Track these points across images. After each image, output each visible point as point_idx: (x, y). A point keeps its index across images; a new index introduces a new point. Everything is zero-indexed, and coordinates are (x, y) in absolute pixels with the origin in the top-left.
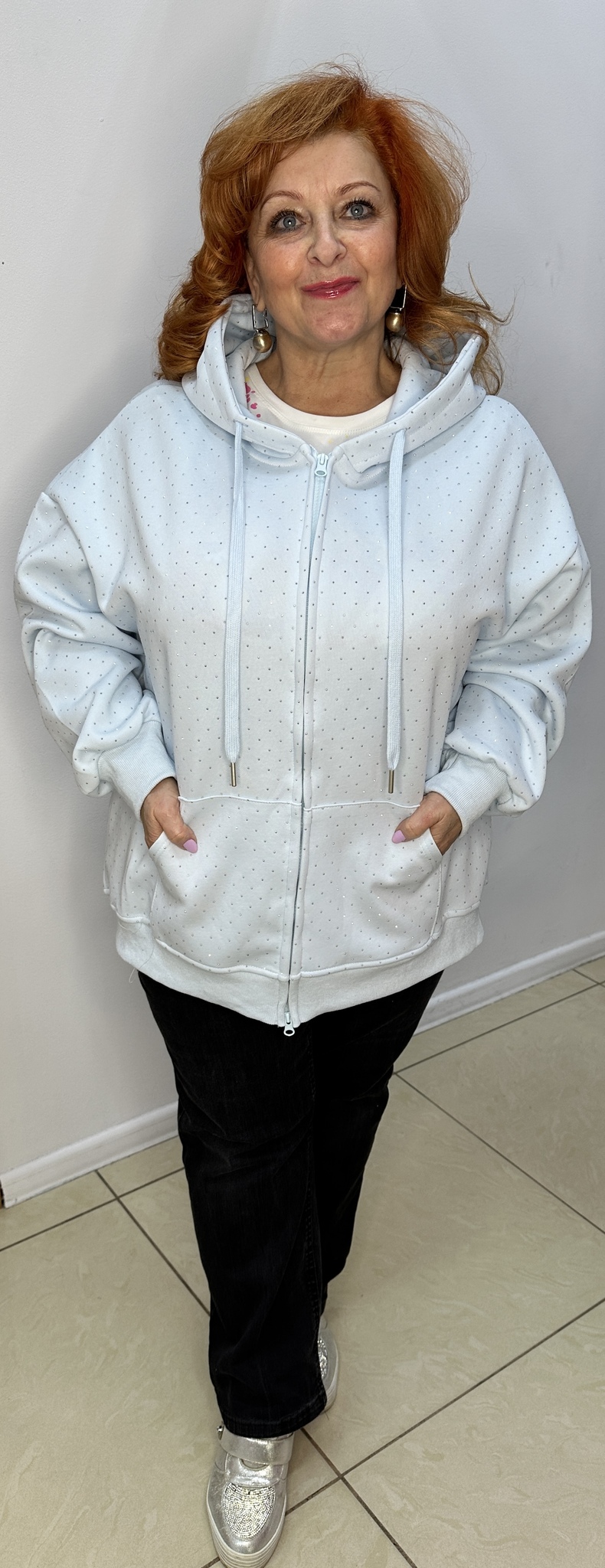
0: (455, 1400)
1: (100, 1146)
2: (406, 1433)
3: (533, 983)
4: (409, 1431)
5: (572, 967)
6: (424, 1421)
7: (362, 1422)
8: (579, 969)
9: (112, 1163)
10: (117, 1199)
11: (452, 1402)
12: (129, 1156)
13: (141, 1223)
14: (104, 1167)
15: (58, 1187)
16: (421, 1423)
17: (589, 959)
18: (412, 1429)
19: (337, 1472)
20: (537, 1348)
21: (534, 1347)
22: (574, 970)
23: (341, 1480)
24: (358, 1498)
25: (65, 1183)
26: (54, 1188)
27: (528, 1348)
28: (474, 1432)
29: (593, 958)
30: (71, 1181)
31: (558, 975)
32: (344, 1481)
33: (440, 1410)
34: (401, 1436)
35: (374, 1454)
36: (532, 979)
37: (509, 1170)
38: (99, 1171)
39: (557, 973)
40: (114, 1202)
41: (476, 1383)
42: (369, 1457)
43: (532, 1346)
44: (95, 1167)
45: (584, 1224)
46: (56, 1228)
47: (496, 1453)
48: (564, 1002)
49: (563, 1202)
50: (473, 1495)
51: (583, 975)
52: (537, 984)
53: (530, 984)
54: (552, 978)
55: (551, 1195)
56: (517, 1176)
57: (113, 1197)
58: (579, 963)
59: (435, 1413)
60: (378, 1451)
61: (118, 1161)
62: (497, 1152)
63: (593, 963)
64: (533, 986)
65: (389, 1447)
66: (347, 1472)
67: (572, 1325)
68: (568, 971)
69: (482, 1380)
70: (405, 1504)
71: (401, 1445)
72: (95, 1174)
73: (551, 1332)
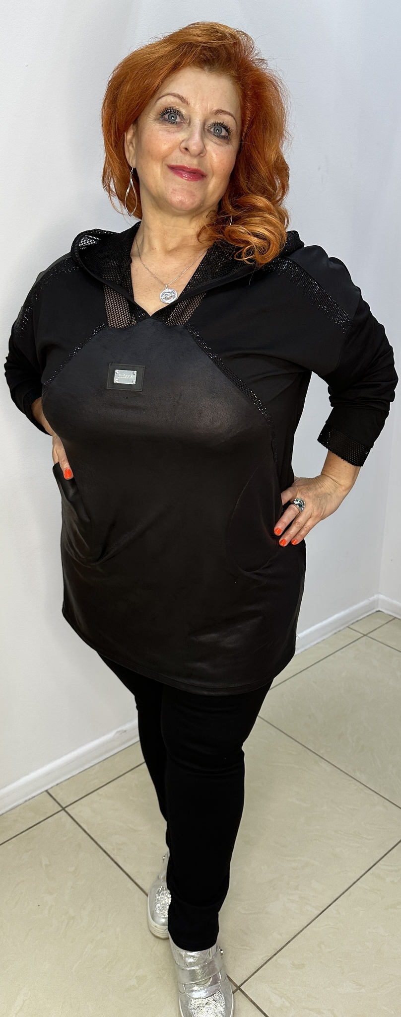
0: (308, 925)
1: (48, 774)
2: (278, 952)
3: (324, 637)
4: (280, 950)
5: (347, 625)
6: (289, 942)
7: (248, 948)
8: (351, 627)
9: (57, 785)
10: (64, 809)
11: (306, 927)
12: (69, 779)
13: (82, 825)
14: (52, 788)
15: (21, 804)
16: (287, 944)
17: (357, 619)
18: (282, 948)
19: (236, 985)
20: (356, 883)
21: (354, 883)
22: (348, 627)
23: (239, 990)
24: (252, 1001)
25: (26, 801)
26: (19, 806)
27: (351, 884)
28: (322, 946)
29: (360, 618)
30: (29, 799)
31: (339, 631)
32: (241, 990)
33: (298, 933)
34: (275, 955)
35: (259, 969)
36: (323, 635)
37: (324, 764)
38: (49, 791)
39: (338, 630)
40: (61, 812)
41: (320, 912)
42: (256, 972)
43: (353, 883)
44: (46, 788)
45: (376, 797)
46: (23, 834)
47: (338, 959)
48: (344, 649)
49: (361, 783)
50: (328, 989)
51: (354, 630)
52: (327, 638)
53: (322, 639)
54: (335, 633)
55: (352, 779)
56: (329, 768)
57: (61, 809)
58: (352, 622)
59: (296, 936)
60: (261, 967)
61: (61, 783)
62: (315, 753)
63: (359, 622)
64: (324, 640)
65: (268, 963)
66: (242, 985)
67: (377, 865)
68: (344, 628)
69: (323, 909)
70: (283, 1002)
71: (276, 961)
72: (45, 793)
73: (364, 872)
